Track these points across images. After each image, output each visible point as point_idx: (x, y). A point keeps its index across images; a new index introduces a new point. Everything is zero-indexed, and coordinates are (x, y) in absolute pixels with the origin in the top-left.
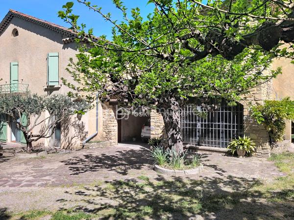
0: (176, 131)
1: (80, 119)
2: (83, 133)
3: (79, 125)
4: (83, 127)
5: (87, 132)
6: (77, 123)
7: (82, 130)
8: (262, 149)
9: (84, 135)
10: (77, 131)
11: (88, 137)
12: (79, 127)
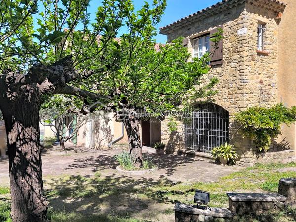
0: (134, 137)
1: (107, 124)
2: (109, 136)
3: (106, 129)
4: (110, 130)
5: (113, 136)
6: (105, 127)
7: (109, 134)
8: (245, 158)
9: (111, 138)
10: (105, 134)
11: (114, 140)
12: (107, 130)
